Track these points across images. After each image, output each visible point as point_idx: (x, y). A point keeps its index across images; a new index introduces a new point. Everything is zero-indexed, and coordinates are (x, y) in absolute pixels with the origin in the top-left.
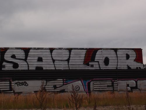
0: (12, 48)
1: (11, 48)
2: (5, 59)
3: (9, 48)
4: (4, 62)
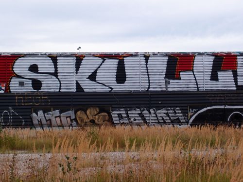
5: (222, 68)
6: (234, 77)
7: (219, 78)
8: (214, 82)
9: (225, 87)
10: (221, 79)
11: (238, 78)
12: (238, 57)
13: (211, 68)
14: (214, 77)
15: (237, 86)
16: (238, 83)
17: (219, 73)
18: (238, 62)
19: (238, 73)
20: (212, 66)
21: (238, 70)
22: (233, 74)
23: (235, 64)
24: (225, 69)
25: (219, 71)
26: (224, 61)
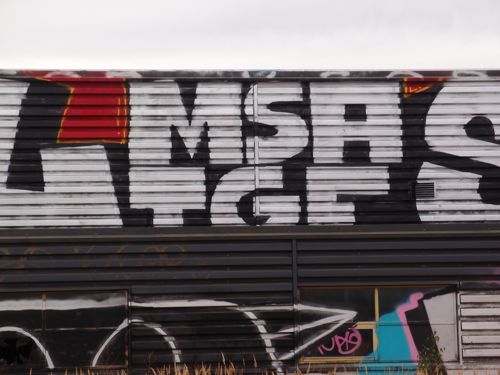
0: (467, 77)
1: (461, 75)
2: (431, 142)
3: (449, 73)
4: (426, 164)
5: (60, 133)
6: (113, 171)
7: (46, 178)
8: (25, 196)
9: (71, 216)
10: (57, 183)
11: (132, 176)
12: (133, 90)
13: (13, 134)
14: (26, 174)
15: (126, 211)
16: (132, 199)
17: (45, 155)
18: (134, 112)
19: (131, 156)
20: (14, 123)
21: (131, 145)
22: (110, 159)
23: (122, 117)
24: (74, 140)
25: (44, 147)
26: (72, 106)
